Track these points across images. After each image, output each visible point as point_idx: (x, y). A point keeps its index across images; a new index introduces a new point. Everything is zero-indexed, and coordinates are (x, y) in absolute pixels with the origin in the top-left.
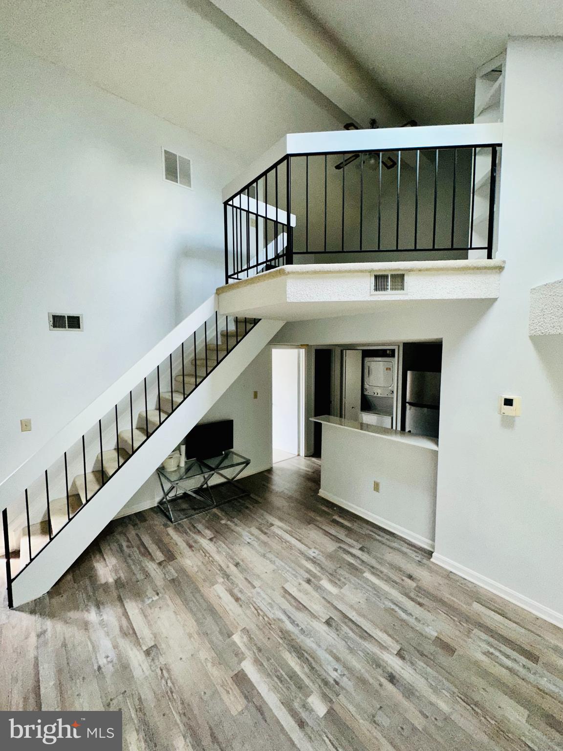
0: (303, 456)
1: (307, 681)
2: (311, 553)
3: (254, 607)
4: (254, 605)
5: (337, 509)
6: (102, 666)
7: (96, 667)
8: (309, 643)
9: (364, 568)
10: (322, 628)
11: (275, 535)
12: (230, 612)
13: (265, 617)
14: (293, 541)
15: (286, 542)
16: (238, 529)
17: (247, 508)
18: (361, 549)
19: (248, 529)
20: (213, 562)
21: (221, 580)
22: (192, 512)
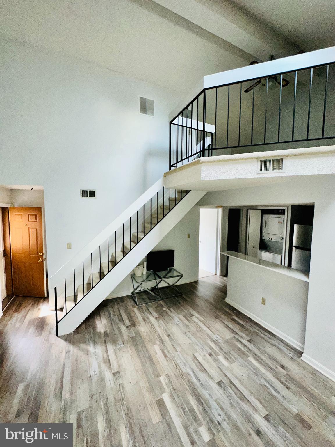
0: (219, 275)
1: (200, 417)
2: (215, 337)
3: (175, 363)
4: (175, 362)
5: (236, 311)
6: (91, 376)
7: (89, 376)
8: (205, 393)
9: (248, 354)
10: (215, 387)
11: (194, 322)
12: (160, 362)
13: (180, 371)
14: (205, 328)
15: (200, 327)
16: (173, 315)
17: (179, 303)
18: (249, 341)
19: (178, 316)
20: (155, 331)
21: (158, 343)
22: (148, 301)
